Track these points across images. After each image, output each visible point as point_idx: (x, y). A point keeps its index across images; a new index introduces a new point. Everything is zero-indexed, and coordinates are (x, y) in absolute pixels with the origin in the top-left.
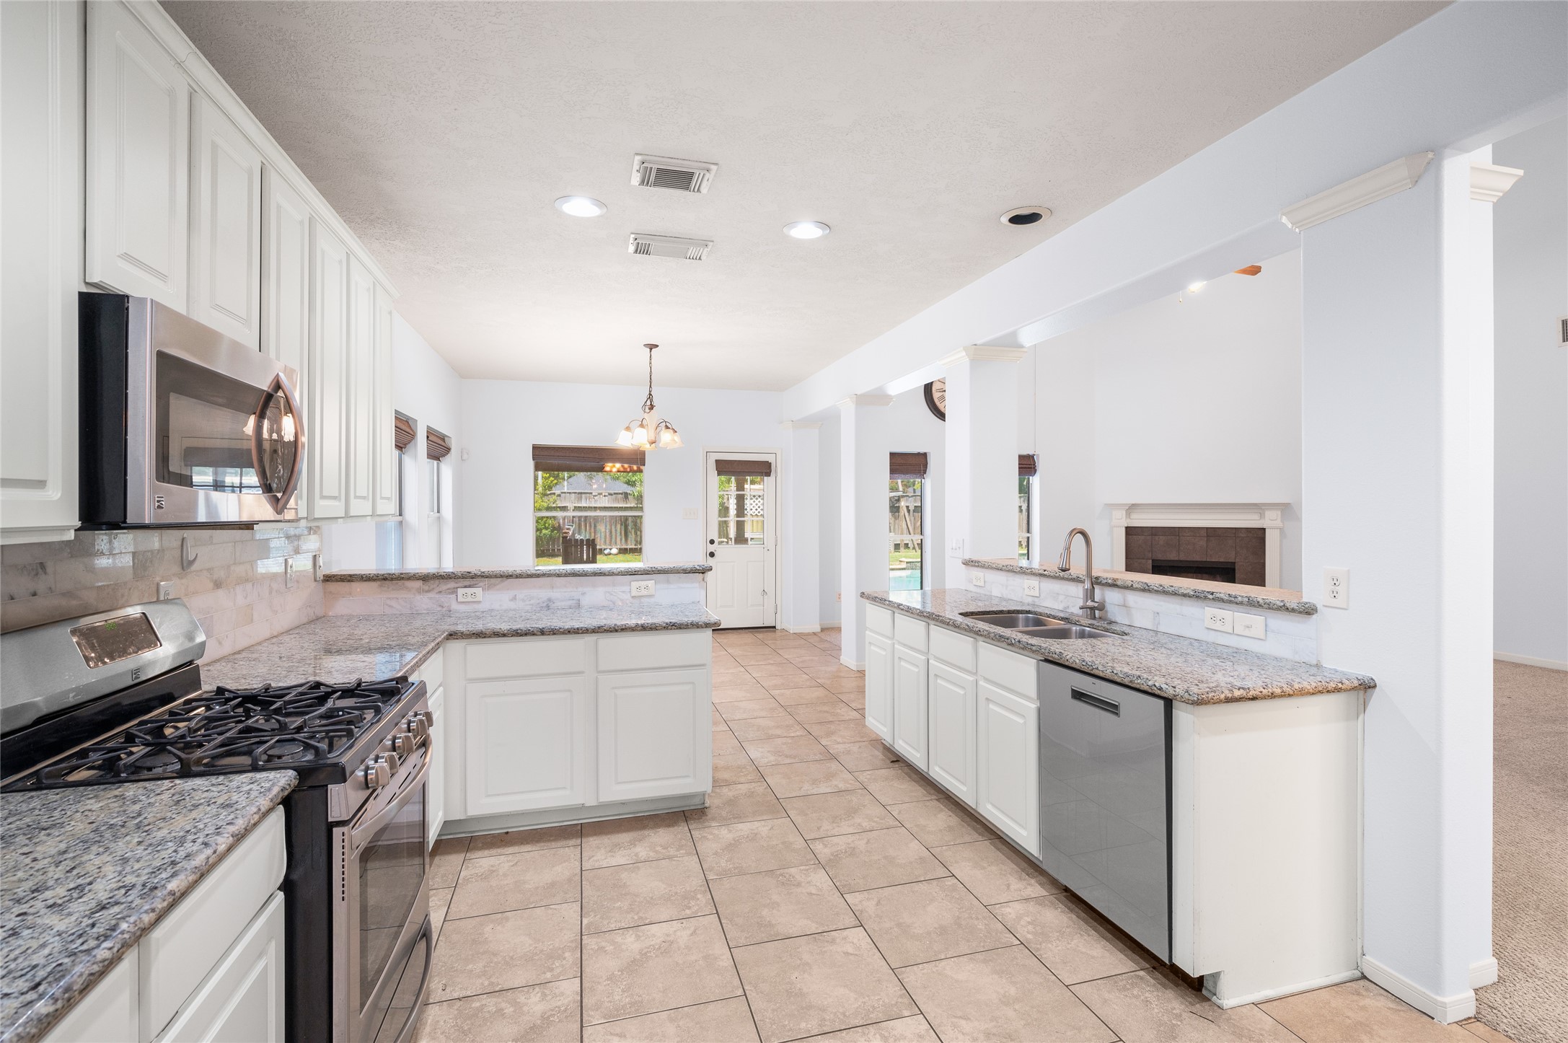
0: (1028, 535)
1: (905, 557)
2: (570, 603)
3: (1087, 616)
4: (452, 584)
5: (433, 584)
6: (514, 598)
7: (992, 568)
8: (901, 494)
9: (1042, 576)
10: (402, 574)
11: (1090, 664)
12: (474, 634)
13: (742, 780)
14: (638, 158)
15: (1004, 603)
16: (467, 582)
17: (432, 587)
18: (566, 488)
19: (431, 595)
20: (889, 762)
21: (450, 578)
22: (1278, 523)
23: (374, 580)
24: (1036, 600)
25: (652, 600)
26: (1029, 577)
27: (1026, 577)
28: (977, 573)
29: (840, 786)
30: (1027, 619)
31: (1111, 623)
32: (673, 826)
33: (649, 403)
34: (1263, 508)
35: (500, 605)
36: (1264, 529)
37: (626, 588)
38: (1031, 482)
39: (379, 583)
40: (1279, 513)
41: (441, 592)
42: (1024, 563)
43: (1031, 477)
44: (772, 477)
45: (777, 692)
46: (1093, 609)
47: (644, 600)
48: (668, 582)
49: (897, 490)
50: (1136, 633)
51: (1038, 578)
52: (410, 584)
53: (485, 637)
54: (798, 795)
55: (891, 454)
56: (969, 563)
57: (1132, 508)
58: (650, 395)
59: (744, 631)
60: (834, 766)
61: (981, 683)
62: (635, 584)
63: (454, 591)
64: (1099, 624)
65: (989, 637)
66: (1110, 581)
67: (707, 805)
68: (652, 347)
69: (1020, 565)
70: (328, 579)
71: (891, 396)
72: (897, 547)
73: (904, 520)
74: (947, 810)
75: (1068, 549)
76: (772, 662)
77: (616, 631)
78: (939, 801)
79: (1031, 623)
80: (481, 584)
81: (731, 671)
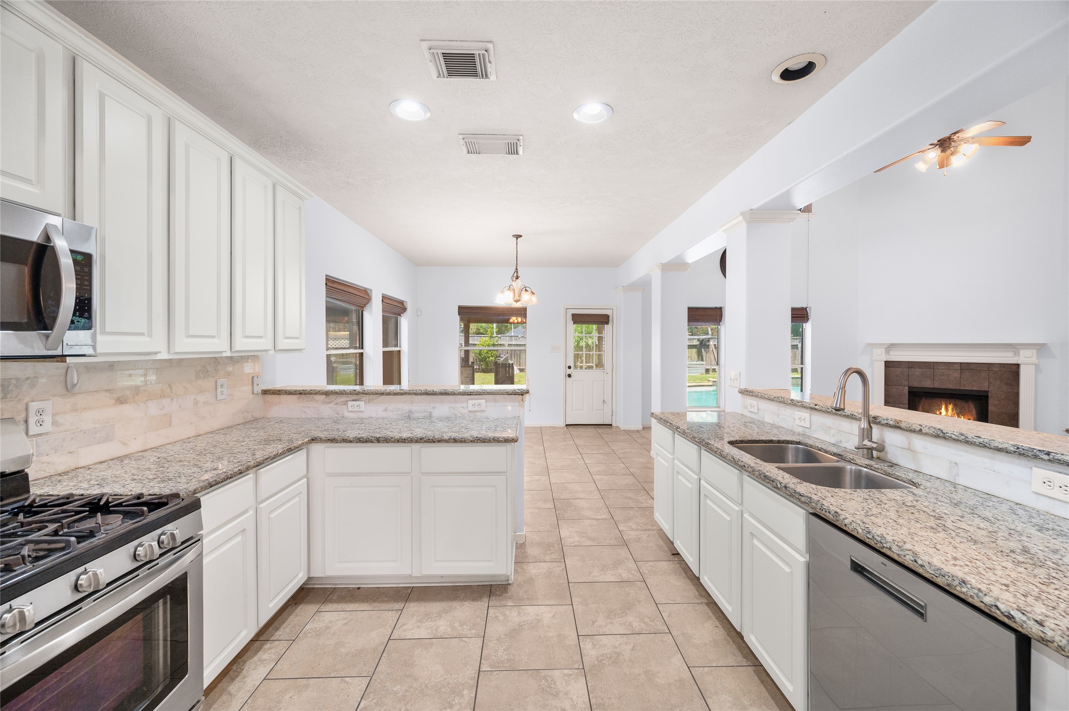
0: (802, 366)
1: (712, 378)
2: (425, 414)
3: (863, 455)
4: (344, 398)
5: (332, 397)
6: (386, 410)
7: (764, 398)
8: (710, 336)
9: (813, 409)
10: (311, 390)
11: (879, 539)
12: (329, 440)
13: (547, 558)
14: (425, 45)
15: (775, 431)
16: (354, 397)
17: (331, 400)
18: (513, 333)
19: (331, 405)
20: (670, 554)
21: (343, 394)
22: (1034, 360)
23: (294, 394)
24: (807, 430)
25: (484, 414)
26: (800, 409)
27: (796, 409)
28: (750, 401)
29: (623, 575)
30: (797, 449)
31: (893, 465)
32: (478, 600)
33: (515, 275)
34: (1017, 347)
35: (377, 414)
36: (1018, 365)
37: (465, 405)
38: (804, 327)
39: (298, 396)
40: (1035, 351)
41: (337, 403)
42: (795, 395)
43: (804, 324)
44: (610, 326)
45: (598, 477)
46: (870, 449)
47: (477, 414)
48: (495, 401)
49: (707, 334)
50: (928, 484)
51: (809, 411)
52: (317, 397)
53: (337, 443)
54: (587, 581)
55: (689, 309)
56: (745, 392)
57: (891, 347)
58: (517, 269)
59: (590, 427)
60: (624, 552)
61: (746, 515)
62: (471, 402)
63: (346, 403)
64: (877, 466)
65: (754, 474)
66: (891, 423)
67: (510, 582)
68: (518, 237)
69: (792, 398)
70: (265, 392)
71: (688, 263)
72: (707, 371)
73: (712, 354)
74: (715, 619)
75: (843, 388)
76: (602, 452)
77: (434, 442)
78: (708, 606)
79: (801, 456)
80: (364, 399)
81: (572, 457)
